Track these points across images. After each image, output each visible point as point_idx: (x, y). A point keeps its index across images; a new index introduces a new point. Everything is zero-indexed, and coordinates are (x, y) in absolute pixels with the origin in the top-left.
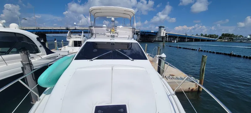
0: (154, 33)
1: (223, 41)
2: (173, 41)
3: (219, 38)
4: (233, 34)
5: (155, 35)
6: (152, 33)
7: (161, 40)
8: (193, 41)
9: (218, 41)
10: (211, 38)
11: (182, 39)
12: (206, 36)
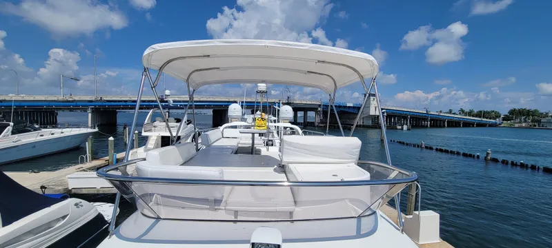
0: (354, 107)
1: (517, 125)
2: (399, 127)
3: (504, 119)
4: (536, 111)
5: (355, 111)
6: (349, 107)
7: (370, 123)
8: (444, 126)
9: (502, 125)
10: (485, 120)
11: (417, 121)
12: (470, 113)
